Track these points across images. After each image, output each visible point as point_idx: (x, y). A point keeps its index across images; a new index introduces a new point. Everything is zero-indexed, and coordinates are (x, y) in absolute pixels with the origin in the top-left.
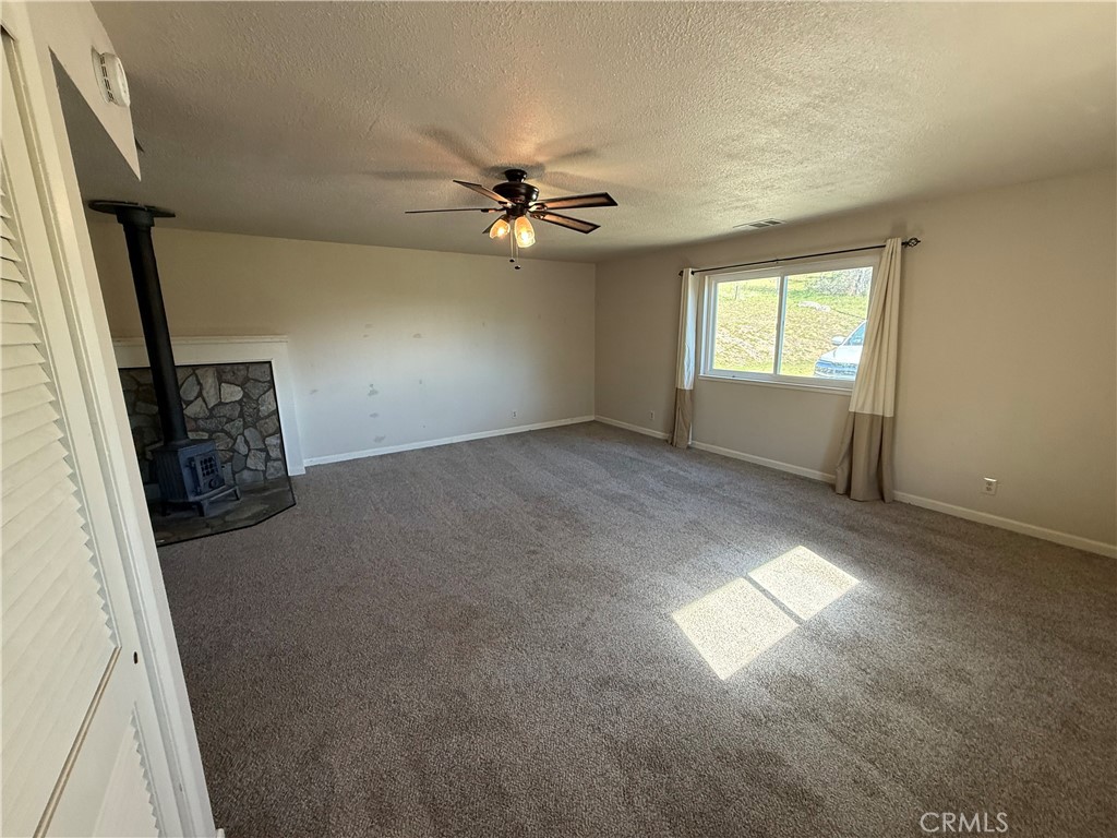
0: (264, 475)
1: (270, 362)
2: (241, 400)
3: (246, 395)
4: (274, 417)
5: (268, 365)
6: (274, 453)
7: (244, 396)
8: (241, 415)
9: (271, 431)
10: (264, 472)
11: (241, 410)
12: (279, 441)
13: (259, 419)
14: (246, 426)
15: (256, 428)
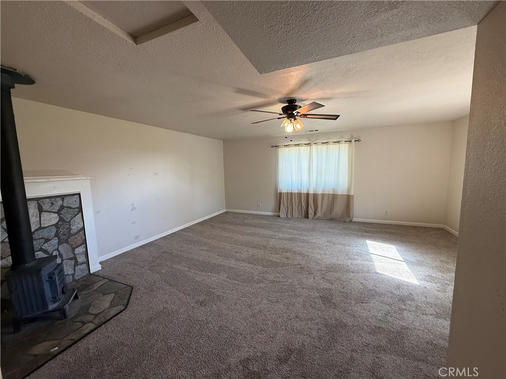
0: (73, 277)
1: (79, 194)
2: (57, 223)
3: (61, 219)
4: (82, 232)
5: (78, 196)
6: (81, 259)
7: (59, 221)
8: (57, 235)
9: (79, 243)
10: (73, 275)
11: (57, 231)
12: (84, 250)
13: (70, 235)
14: (60, 243)
15: (68, 243)
